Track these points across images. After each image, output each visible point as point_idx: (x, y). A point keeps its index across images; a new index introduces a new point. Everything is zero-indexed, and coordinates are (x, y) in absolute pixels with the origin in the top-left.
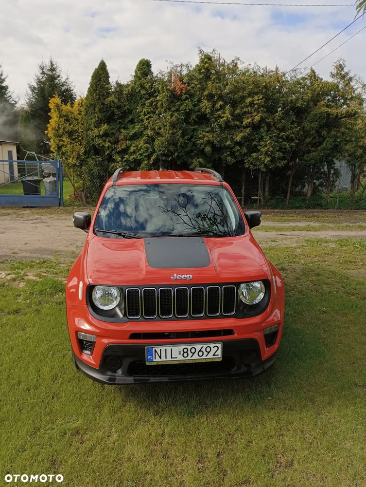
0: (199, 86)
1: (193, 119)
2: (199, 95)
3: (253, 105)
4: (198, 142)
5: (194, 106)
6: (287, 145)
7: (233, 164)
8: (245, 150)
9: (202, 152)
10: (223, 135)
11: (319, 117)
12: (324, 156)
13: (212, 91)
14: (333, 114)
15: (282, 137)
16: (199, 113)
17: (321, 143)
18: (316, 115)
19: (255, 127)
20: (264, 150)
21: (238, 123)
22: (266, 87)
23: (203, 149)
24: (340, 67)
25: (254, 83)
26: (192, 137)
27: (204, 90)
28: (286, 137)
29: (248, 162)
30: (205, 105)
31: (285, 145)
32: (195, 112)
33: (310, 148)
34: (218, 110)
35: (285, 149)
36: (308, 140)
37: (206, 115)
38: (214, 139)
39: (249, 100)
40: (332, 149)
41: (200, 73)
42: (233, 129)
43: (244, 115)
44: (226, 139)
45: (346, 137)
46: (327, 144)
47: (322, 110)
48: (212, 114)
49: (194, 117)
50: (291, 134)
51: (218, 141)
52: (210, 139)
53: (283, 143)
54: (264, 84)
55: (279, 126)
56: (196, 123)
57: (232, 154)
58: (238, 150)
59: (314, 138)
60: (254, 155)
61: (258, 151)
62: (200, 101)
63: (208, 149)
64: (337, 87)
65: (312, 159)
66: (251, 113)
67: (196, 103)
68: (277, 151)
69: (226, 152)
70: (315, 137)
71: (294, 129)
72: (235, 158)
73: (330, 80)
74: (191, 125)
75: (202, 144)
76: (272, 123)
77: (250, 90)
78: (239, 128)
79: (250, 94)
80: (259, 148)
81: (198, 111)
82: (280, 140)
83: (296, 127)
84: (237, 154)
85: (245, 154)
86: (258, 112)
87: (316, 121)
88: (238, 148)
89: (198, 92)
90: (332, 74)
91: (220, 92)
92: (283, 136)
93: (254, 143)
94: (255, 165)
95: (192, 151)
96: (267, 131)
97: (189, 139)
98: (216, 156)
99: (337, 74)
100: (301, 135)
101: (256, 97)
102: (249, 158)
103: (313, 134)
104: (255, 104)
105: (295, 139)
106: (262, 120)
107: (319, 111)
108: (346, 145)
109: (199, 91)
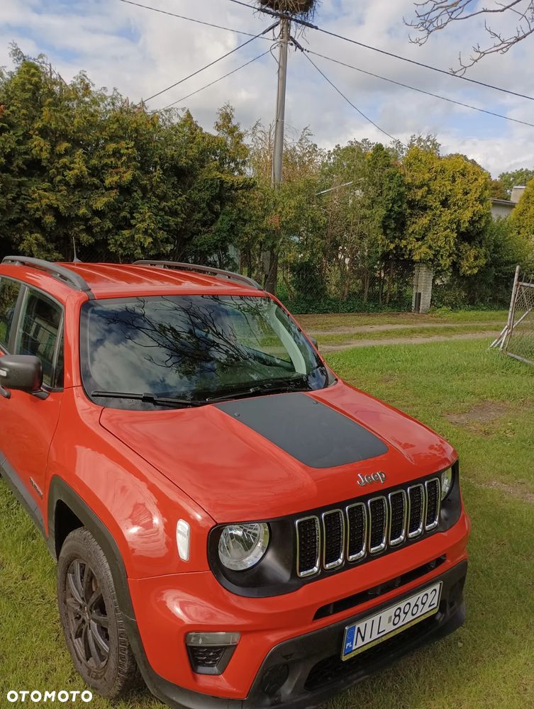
0: (24, 111)
1: (17, 166)
2: (26, 126)
3: (118, 155)
4: (29, 206)
5: (19, 143)
6: (172, 221)
7: (90, 245)
8: (108, 224)
9: (38, 224)
10: (71, 197)
11: (212, 184)
12: (219, 240)
13: (49, 122)
14: (228, 183)
15: (163, 209)
16: (27, 157)
17: (213, 222)
18: (205, 181)
19: (125, 190)
20: (140, 226)
21: (96, 181)
22: (136, 130)
23: (41, 218)
24: (227, 117)
25: (118, 121)
26: (18, 196)
27: (33, 119)
28: (169, 208)
29: (115, 245)
30: (39, 145)
31: (168, 221)
32: (20, 154)
33: (200, 228)
34: (60, 156)
35: (168, 226)
36: (197, 216)
37: (40, 161)
38: (59, 203)
39: (111, 147)
40: (228, 230)
41: (24, 90)
42: (89, 190)
43: (104, 169)
44: (79, 206)
45: (244, 215)
46: (222, 223)
47: (213, 175)
48: (50, 162)
49: (19, 161)
50: (175, 204)
51: (66, 207)
52: (53, 202)
53: (166, 217)
54: (135, 125)
55: (158, 191)
56: (22, 172)
57: (89, 230)
58: (98, 224)
59: (205, 214)
60: (126, 233)
61: (131, 226)
62: (27, 136)
63: (49, 219)
64: (226, 145)
65: (203, 244)
66: (117, 168)
67: (21, 138)
68: (160, 229)
69: (78, 226)
70: (207, 212)
71: (179, 198)
72: (93, 235)
73: (215, 133)
74: (16, 177)
75: (38, 209)
76: (149, 187)
77: (113, 131)
78: (97, 188)
79: (113, 138)
80: (133, 222)
81: (26, 153)
82: (162, 213)
83: (181, 195)
84: (97, 229)
85: (109, 231)
86: (128, 167)
87: (207, 189)
88: (97, 220)
89: (23, 122)
90: (217, 125)
91: (63, 127)
92: (164, 206)
93: (123, 214)
94: (125, 249)
95: (19, 220)
96: (142, 198)
97: (14, 199)
98: (61, 232)
99: (224, 126)
100: (188, 207)
101: (123, 144)
102: (117, 237)
103: (203, 209)
104: (122, 155)
105: (180, 212)
106: (135, 180)
107: (210, 176)
108: (244, 225)
109: (25, 119)
